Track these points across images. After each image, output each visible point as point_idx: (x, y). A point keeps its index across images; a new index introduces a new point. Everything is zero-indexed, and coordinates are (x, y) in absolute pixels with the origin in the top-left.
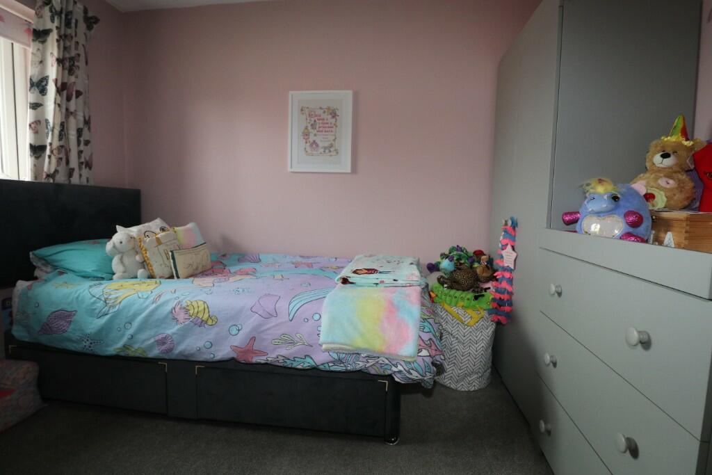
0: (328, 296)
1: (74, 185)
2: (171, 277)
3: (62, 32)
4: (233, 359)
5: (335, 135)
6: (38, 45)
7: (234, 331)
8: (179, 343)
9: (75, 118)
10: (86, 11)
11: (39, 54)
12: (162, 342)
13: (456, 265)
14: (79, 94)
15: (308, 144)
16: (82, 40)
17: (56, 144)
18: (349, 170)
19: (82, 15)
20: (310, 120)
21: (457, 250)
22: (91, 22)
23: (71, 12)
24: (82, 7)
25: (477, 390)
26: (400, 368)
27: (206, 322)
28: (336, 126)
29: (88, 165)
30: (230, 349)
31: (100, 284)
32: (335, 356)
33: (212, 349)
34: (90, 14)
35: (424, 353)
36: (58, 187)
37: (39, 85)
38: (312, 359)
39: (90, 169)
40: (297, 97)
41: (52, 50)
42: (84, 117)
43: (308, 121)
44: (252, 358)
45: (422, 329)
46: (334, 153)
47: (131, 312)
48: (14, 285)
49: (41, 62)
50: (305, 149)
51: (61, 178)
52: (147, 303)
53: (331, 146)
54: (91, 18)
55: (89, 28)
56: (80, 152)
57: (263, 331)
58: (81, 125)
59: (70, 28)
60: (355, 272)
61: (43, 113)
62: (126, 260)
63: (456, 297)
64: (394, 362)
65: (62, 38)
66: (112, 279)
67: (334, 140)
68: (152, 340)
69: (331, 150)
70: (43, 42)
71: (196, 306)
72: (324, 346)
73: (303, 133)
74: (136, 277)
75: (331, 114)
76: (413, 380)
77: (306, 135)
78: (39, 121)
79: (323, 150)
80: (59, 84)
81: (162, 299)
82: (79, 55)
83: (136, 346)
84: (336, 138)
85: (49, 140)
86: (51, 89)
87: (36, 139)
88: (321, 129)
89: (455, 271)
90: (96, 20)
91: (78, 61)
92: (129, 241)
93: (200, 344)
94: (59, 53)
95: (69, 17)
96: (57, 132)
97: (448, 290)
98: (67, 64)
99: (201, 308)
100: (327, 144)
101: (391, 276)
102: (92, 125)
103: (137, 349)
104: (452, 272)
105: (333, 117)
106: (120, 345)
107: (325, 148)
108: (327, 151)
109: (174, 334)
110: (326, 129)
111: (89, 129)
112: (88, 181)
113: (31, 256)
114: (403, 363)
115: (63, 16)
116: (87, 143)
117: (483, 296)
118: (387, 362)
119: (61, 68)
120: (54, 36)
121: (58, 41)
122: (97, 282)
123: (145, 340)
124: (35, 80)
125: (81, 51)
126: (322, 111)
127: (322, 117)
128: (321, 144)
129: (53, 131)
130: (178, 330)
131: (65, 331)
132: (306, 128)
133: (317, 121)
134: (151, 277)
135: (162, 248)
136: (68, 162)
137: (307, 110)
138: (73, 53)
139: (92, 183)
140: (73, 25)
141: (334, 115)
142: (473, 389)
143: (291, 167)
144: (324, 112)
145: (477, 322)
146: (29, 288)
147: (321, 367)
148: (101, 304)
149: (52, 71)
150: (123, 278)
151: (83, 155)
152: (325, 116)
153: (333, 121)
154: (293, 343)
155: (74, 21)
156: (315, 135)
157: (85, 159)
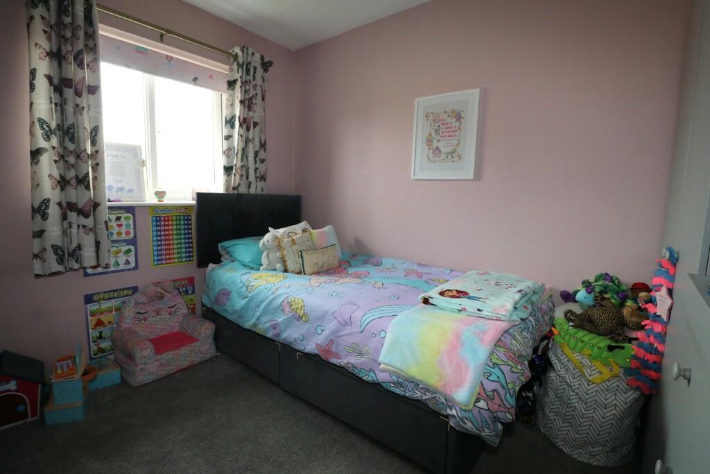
0: (399, 315)
1: (251, 194)
2: (300, 273)
3: (244, 80)
4: (317, 355)
5: (459, 140)
6: (231, 92)
7: (319, 332)
8: (284, 331)
9: (253, 143)
10: (262, 58)
11: (231, 98)
12: (274, 327)
13: (596, 299)
14: (255, 124)
15: (431, 151)
16: (259, 81)
17: (239, 165)
18: (471, 176)
19: (260, 62)
20: (435, 126)
21: (605, 279)
22: (266, 66)
23: (250, 63)
24: (259, 56)
25: (600, 467)
26: (454, 412)
27: (302, 318)
28: (461, 130)
29: (263, 178)
30: (314, 346)
31: (250, 273)
32: (395, 378)
33: (304, 342)
34: (266, 60)
35: (482, 404)
36: (239, 196)
37: (230, 122)
38: (375, 374)
39: (265, 181)
40: (423, 103)
41: (238, 94)
42: (261, 142)
43: (432, 126)
44: (331, 358)
45: (488, 376)
46: (457, 159)
47: (259, 299)
48: (207, 266)
49: (232, 104)
50: (428, 155)
51: (243, 190)
52: (268, 294)
53: (454, 151)
54: (267, 62)
55: (266, 70)
56: (256, 169)
57: (340, 336)
58: (257, 149)
59: (249, 75)
60: (442, 294)
61: (233, 142)
62: (271, 256)
63: (582, 341)
64: (450, 404)
65: (244, 83)
66: (259, 270)
67: (458, 145)
68: (269, 324)
69: (454, 155)
70: (233, 89)
71: (297, 302)
72: (382, 366)
73: (427, 139)
74: (275, 270)
75: (455, 117)
76: (467, 430)
77: (429, 141)
78: (230, 149)
79: (445, 156)
80: (241, 120)
81: (277, 293)
82: (257, 94)
83: (260, 326)
84: (459, 142)
85: (235, 163)
86: (237, 124)
87: (228, 162)
88: (444, 134)
89: (594, 306)
90: (271, 64)
91: (256, 99)
92: (273, 241)
93: (296, 336)
94: (241, 96)
95: (249, 67)
96: (240, 156)
97: (575, 330)
98: (247, 103)
99: (300, 305)
100: (449, 150)
101: (476, 304)
102: (267, 147)
103: (260, 329)
104: (589, 307)
105: (458, 120)
106: (251, 322)
107: (448, 154)
108: (450, 157)
109: (281, 323)
110: (451, 134)
111: (265, 150)
112: (262, 190)
113: (219, 247)
114: (458, 409)
115: (245, 67)
116: (262, 161)
117: (623, 348)
118: (444, 400)
119: (243, 107)
120: (239, 84)
121: (241, 87)
122: (247, 271)
123: (265, 323)
124: (228, 119)
125: (259, 91)
126: (446, 114)
127: (446, 121)
128: (444, 150)
129: (237, 155)
130: (284, 320)
131: (225, 305)
132: (430, 134)
133: (441, 126)
134: (286, 271)
135: (295, 247)
136: (247, 178)
137: (431, 116)
138: (252, 93)
139: (265, 192)
140: (252, 72)
141: (459, 117)
142: (595, 463)
143: (414, 175)
144: (449, 116)
145: (609, 380)
146: (213, 269)
147: (384, 385)
148: (244, 289)
149: (238, 110)
150: (267, 269)
151: (258, 171)
152: (449, 120)
153: (457, 124)
154: (360, 354)
155: (252, 69)
156: (438, 141)
157: (260, 173)
